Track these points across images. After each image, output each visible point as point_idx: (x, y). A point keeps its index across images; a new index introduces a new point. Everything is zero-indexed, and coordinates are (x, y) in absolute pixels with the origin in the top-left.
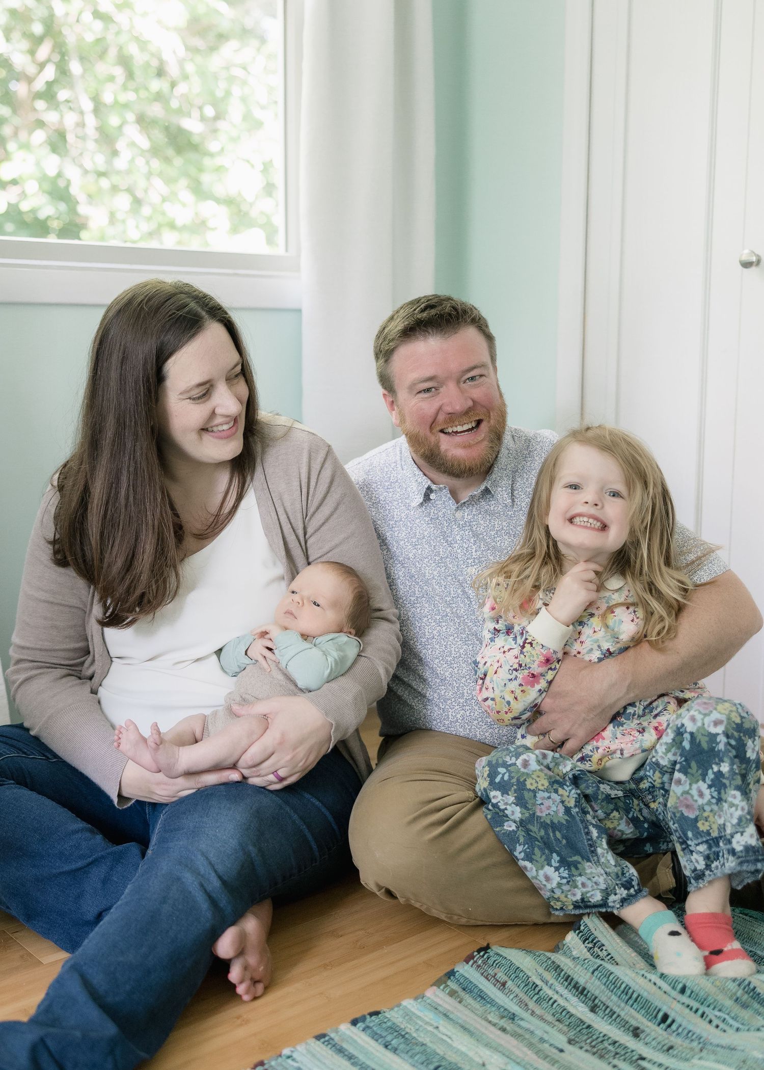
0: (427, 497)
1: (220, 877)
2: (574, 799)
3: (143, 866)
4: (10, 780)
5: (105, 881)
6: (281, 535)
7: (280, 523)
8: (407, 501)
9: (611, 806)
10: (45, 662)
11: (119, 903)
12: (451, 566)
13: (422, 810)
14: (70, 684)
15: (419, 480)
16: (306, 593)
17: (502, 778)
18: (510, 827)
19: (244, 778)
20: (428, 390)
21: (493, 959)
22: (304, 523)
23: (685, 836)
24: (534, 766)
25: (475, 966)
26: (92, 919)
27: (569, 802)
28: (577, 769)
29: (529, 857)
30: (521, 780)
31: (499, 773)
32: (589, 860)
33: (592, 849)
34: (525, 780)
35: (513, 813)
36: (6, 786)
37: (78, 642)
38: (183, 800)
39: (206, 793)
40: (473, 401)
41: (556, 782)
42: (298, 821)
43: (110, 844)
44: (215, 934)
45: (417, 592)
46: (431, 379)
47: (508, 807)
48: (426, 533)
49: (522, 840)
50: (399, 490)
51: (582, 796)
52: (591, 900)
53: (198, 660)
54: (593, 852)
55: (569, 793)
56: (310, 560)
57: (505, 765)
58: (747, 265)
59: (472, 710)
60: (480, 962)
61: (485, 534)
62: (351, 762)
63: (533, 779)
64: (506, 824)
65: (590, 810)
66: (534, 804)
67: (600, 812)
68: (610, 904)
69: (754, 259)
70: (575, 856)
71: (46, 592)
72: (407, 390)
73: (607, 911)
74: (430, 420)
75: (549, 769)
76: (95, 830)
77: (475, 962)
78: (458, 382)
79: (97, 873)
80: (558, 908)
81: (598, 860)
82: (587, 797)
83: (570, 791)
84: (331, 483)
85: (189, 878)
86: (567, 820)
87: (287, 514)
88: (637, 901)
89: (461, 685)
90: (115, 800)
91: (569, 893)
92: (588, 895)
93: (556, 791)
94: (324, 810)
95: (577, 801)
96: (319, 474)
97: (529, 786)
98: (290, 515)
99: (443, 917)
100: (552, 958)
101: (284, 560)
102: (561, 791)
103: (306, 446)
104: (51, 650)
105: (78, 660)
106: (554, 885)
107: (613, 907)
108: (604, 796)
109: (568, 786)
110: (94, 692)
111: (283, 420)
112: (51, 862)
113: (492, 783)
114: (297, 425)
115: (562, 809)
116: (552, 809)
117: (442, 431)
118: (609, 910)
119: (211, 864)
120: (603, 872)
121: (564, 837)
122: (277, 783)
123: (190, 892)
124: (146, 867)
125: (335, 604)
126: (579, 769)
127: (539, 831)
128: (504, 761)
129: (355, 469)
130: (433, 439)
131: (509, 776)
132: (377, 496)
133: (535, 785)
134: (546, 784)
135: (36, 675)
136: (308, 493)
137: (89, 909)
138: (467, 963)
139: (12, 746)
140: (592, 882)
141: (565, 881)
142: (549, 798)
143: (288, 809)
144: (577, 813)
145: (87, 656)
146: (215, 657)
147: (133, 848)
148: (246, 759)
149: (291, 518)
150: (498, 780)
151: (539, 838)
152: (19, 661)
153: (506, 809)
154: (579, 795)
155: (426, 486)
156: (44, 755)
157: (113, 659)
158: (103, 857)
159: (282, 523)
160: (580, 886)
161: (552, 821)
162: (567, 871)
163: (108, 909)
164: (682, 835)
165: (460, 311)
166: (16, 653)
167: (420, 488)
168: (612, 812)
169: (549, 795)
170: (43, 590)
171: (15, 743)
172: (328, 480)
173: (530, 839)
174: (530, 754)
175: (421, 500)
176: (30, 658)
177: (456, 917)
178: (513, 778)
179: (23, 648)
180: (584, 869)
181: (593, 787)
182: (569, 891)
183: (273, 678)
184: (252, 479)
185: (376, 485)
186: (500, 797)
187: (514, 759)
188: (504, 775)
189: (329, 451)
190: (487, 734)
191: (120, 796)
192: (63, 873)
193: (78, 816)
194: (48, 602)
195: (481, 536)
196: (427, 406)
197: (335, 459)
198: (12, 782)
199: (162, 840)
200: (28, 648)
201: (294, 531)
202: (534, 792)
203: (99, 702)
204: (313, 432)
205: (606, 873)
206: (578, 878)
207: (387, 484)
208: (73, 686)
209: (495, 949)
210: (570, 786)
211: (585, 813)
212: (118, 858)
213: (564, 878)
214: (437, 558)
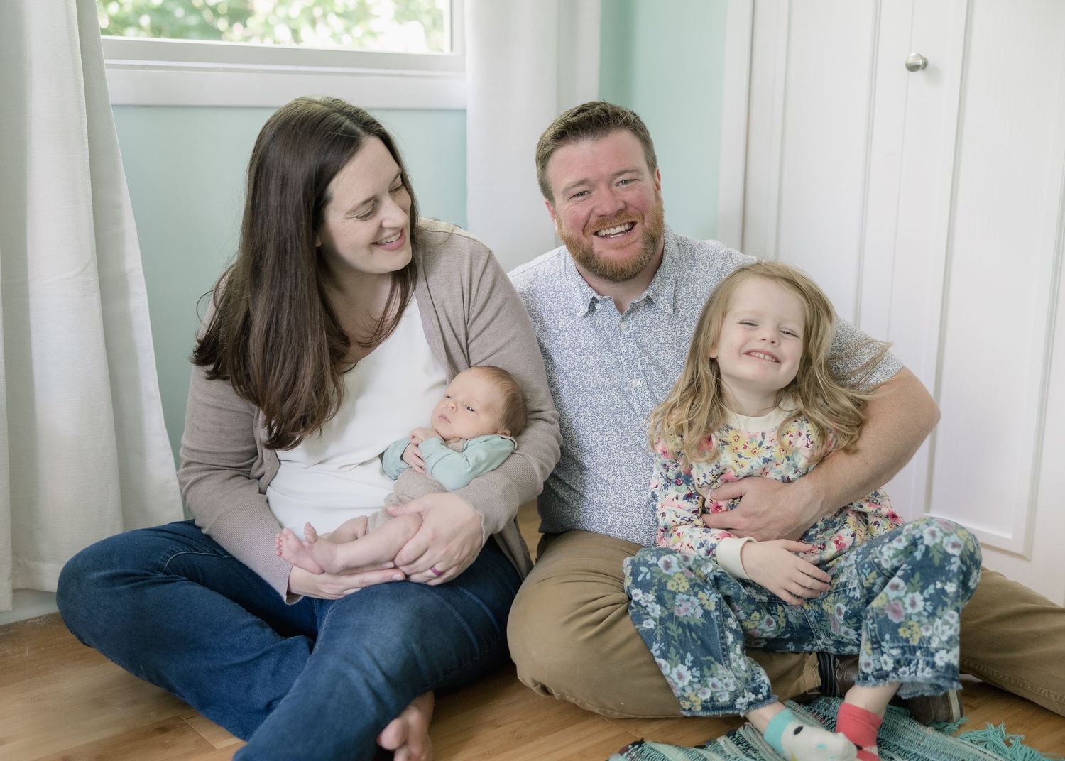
0: (592, 308)
1: (384, 673)
2: (714, 603)
3: (310, 661)
4: (183, 576)
5: (274, 673)
6: (442, 341)
7: (441, 330)
8: (572, 311)
9: (753, 607)
10: (211, 465)
11: (288, 696)
12: (615, 377)
13: (577, 611)
14: (239, 485)
15: (584, 291)
16: (459, 398)
17: (645, 577)
18: (649, 624)
19: (407, 576)
20: (582, 194)
21: (646, 752)
22: (466, 329)
23: (880, 637)
24: (675, 568)
25: (629, 758)
26: (262, 707)
27: (709, 605)
28: (718, 570)
29: (664, 655)
30: (663, 581)
31: (642, 572)
32: (720, 663)
33: (725, 653)
34: (667, 582)
35: (653, 610)
36: (179, 583)
37: (246, 445)
38: (348, 598)
39: (371, 591)
40: (625, 203)
41: (697, 585)
42: (459, 619)
43: (279, 637)
44: (380, 727)
45: (580, 401)
46: (582, 182)
47: (649, 605)
48: (591, 343)
49: (659, 638)
50: (563, 300)
51: (722, 600)
52: (719, 699)
53: (362, 464)
54: (725, 656)
55: (709, 597)
56: (472, 364)
57: (646, 564)
58: (913, 68)
59: (631, 517)
60: (634, 754)
61: (649, 346)
62: (511, 559)
63: (674, 581)
64: (644, 622)
65: (731, 613)
66: (673, 605)
67: (741, 612)
68: (737, 707)
69: (920, 62)
70: (708, 656)
71: (215, 397)
72: (561, 196)
73: (733, 714)
74: (582, 223)
75: (692, 571)
76: (265, 624)
77: (630, 754)
78: (609, 185)
79: (268, 664)
80: (687, 708)
81: (730, 665)
82: (727, 599)
83: (710, 595)
84: (492, 288)
85: (354, 674)
86: (703, 623)
87: (449, 320)
88: (763, 706)
89: (624, 491)
90: (285, 598)
91: (700, 692)
92: (717, 694)
93: (696, 595)
94: (484, 607)
95: (718, 605)
96: (480, 280)
97: (669, 587)
98: (452, 321)
99: (597, 710)
100: (705, 755)
101: (446, 366)
102: (701, 594)
103: (467, 252)
104: (219, 454)
105: (247, 462)
106: (686, 683)
107: (740, 710)
108: (746, 597)
109: (708, 590)
110: (262, 492)
111: (443, 226)
112: (222, 654)
113: (635, 582)
114: (459, 231)
115: (700, 612)
116: (690, 611)
117: (596, 234)
118: (736, 712)
119: (376, 661)
120: (733, 675)
121: (699, 638)
122: (434, 578)
123: (355, 688)
124: (313, 662)
125: (488, 408)
126: (720, 570)
127: (677, 628)
128: (645, 560)
129: (518, 277)
130: (586, 242)
131: (651, 576)
132: (542, 305)
133: (676, 587)
134: (687, 586)
135: (206, 477)
136: (470, 299)
137: (260, 699)
138: (622, 755)
139: (185, 543)
140: (722, 684)
141: (696, 680)
142: (688, 600)
143: (449, 607)
144: (717, 617)
145: (255, 458)
146: (379, 461)
147: (300, 641)
148: (403, 557)
149: (453, 324)
150: (640, 579)
151: (676, 638)
152: (188, 464)
153: (647, 606)
154: (719, 599)
155: (591, 297)
156: (215, 552)
157: (282, 462)
158: (272, 650)
159: (444, 330)
160: (710, 686)
161: (688, 623)
162: (699, 672)
163: (279, 698)
164: (878, 636)
165: (610, 113)
166: (186, 455)
167: (585, 298)
168: (753, 613)
169: (688, 597)
170: (211, 396)
171: (186, 540)
172: (489, 286)
173: (667, 639)
174: (671, 556)
175: (587, 310)
176: (200, 461)
177: (609, 711)
178: (655, 578)
179: (193, 450)
180: (717, 669)
181: (734, 588)
182: (700, 689)
183: (427, 479)
184: (415, 287)
185: (540, 294)
186: (641, 596)
187: (655, 558)
188: (646, 574)
189: (490, 256)
190: (644, 540)
191: (289, 593)
192: (235, 665)
193: (248, 610)
194: (216, 407)
195: (646, 348)
196: (581, 209)
197: (496, 264)
198: (184, 578)
199: (329, 637)
200: (198, 451)
201: (456, 337)
202: (674, 594)
203: (267, 501)
204: (475, 238)
205: (736, 677)
206: (710, 679)
207: (551, 293)
208: (241, 486)
209: (649, 744)
210: (711, 589)
211: (726, 616)
212: (287, 651)
213: (696, 677)
214: (602, 369)
